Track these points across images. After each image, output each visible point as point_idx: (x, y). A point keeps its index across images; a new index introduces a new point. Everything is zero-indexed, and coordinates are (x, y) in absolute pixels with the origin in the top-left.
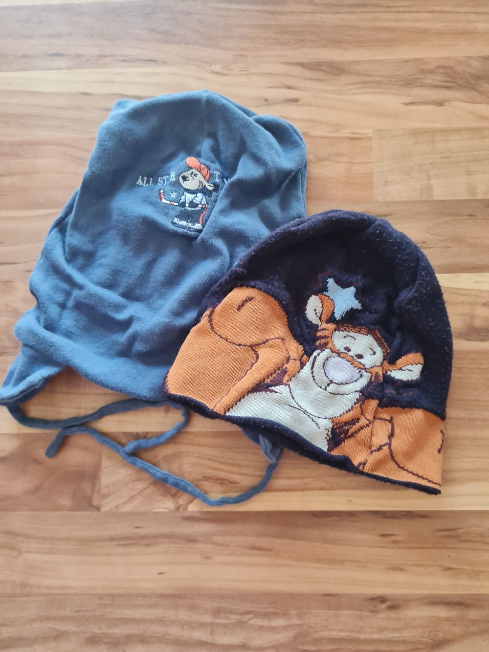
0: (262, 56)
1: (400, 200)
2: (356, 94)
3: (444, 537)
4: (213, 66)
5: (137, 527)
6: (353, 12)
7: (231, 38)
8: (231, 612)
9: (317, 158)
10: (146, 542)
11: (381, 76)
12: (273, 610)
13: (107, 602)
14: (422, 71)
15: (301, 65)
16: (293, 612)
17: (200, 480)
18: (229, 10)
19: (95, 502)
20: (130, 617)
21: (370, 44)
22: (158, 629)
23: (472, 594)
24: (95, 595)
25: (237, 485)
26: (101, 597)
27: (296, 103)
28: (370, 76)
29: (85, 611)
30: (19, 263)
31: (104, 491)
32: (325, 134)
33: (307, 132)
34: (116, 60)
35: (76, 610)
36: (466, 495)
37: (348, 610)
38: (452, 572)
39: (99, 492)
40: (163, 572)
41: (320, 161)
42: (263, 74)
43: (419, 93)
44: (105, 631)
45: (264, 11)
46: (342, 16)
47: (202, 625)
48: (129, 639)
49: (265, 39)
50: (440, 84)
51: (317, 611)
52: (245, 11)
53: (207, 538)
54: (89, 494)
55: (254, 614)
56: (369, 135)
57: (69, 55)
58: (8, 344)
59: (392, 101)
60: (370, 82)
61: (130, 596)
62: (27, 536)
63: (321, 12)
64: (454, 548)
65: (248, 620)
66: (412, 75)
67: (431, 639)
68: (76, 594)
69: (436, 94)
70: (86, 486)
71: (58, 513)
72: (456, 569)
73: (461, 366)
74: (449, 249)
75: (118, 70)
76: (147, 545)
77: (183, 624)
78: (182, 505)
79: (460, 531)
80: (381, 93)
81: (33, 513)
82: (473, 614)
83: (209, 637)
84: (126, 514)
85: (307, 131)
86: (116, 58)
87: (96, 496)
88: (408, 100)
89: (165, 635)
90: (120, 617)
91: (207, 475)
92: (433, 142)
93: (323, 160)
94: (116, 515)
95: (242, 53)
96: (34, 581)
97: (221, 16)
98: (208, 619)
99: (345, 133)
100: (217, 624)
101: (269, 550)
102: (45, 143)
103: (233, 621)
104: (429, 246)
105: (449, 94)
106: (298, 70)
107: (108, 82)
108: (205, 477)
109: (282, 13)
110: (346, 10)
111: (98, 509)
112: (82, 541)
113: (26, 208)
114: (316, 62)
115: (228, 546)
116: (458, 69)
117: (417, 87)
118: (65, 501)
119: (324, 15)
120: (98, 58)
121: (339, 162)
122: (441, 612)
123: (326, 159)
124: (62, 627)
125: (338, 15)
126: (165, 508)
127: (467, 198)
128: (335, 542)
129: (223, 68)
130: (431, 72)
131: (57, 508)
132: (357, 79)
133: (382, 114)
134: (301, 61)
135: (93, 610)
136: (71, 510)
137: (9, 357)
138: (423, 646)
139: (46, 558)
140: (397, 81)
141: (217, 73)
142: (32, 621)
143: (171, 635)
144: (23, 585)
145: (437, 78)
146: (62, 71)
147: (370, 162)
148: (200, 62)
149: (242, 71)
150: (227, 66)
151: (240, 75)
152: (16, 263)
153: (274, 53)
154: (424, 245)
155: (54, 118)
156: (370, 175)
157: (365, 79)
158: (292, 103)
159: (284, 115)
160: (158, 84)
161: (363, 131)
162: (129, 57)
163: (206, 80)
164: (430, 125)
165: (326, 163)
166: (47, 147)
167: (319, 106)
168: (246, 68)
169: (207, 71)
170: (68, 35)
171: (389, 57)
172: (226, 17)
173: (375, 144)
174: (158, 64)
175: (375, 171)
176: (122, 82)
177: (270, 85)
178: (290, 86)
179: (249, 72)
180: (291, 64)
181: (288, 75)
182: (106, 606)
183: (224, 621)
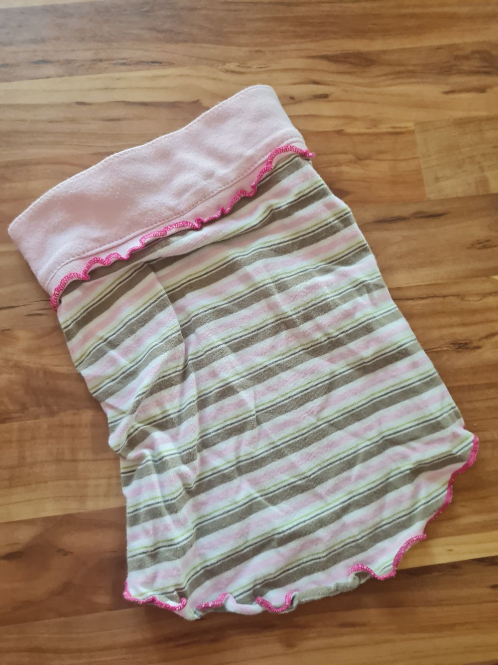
0: (281, 51)
1: (455, 196)
2: (390, 85)
4: (227, 64)
7: (244, 33)
9: (358, 157)
11: (415, 65)
14: (457, 58)
15: (326, 58)
18: (237, 3)
21: (398, 32)
27: (326, 99)
28: (403, 65)
30: (18, 306)
32: (363, 131)
33: (342, 130)
34: (114, 64)
41: (361, 160)
42: (285, 70)
43: (457, 80)
45: (277, 4)
46: (363, 4)
49: (282, 32)
50: (478, 69)
52: (256, 3)
56: (411, 129)
57: (59, 61)
58: (11, 407)
59: (430, 90)
60: (403, 72)
63: (340, 2)
66: (447, 62)
69: (475, 81)
75: (117, 75)
76: (213, 641)
80: (418, 83)
81: (62, 619)
85: (341, 128)
86: (114, 62)
88: (447, 88)
92: (481, 131)
93: (364, 159)
95: (257, 49)
97: (230, 10)
99: (384, 128)
102: (38, 163)
104: (494, 244)
105: (490, 80)
106: (324, 64)
107: (107, 88)
109: (298, 4)
112: (131, 647)
114: (341, 54)
116: (495, 53)
117: (455, 74)
118: (103, 598)
119: (343, 5)
120: (92, 63)
121: (382, 160)
123: (368, 158)
128: (439, 603)
129: (238, 66)
130: (467, 58)
131: (93, 608)
132: (388, 69)
133: (421, 105)
134: (325, 53)
136: (110, 610)
137: (14, 423)
140: (431, 70)
141: (233, 72)
145: (475, 63)
146: (50, 79)
147: (416, 158)
148: (212, 61)
149: (260, 68)
150: (244, 64)
151: (258, 73)
152: (13, 307)
153: (293, 47)
154: (488, 243)
155: (46, 133)
156: (418, 172)
157: (398, 69)
158: (321, 99)
159: (314, 113)
160: (166, 88)
161: (403, 125)
162: (129, 60)
163: (221, 80)
164: (474, 114)
165: (368, 162)
166: (40, 167)
167: (351, 101)
168: (265, 65)
169: (221, 70)
170: (54, 39)
171: (419, 44)
172: (235, 11)
173: (419, 137)
174: (163, 66)
175: (423, 166)
176: (123, 88)
177: (294, 81)
178: (318, 81)
179: (268, 69)
180: (314, 57)
181: (312, 70)
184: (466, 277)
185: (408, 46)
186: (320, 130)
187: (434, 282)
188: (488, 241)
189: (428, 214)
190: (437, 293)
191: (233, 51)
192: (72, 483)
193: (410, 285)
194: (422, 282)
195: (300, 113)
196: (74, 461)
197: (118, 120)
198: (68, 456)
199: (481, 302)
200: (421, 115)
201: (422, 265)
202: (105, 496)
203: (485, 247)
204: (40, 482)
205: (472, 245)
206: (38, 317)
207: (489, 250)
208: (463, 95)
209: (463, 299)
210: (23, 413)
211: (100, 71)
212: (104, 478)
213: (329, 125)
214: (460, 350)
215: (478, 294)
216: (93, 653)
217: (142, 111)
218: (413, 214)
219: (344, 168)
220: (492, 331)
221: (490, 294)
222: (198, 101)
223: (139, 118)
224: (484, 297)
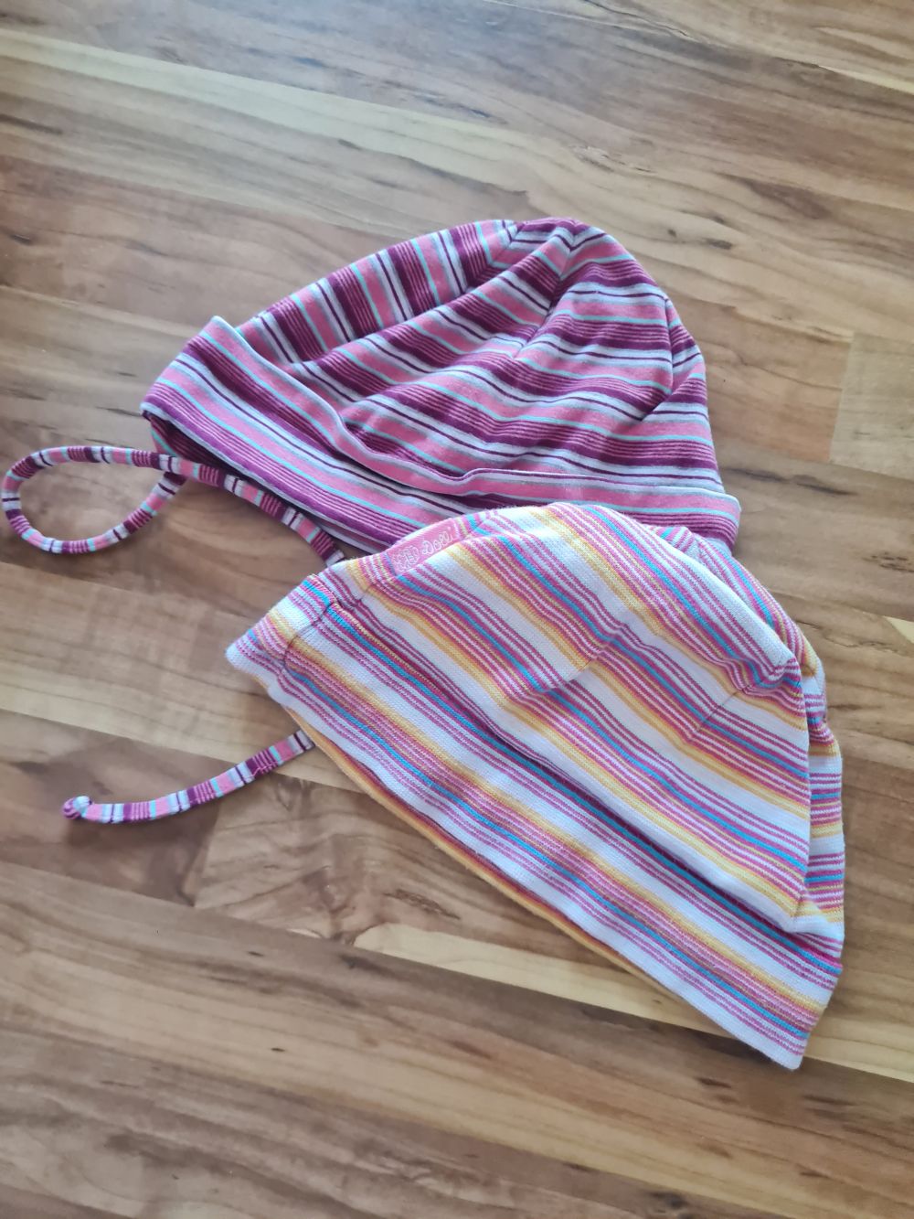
0: (682, 152)
1: (875, 471)
2: (839, 260)
3: (818, 1113)
4: (589, 148)
5: (254, 954)
6: (866, 113)
7: (633, 105)
8: (388, 1154)
9: (741, 359)
10: (263, 984)
11: (892, 239)
12: (469, 1170)
13: (166, 1079)
15: (751, 184)
16: (505, 1183)
17: (389, 895)
18: (640, 55)
19: (188, 888)
20: (202, 1117)
21: (884, 177)
22: (247, 1153)
24: (146, 1059)
25: (455, 921)
26: (157, 1065)
27: (726, 251)
28: (874, 234)
29: (121, 1085)
31: (209, 872)
32: (765, 319)
33: (734, 308)
34: (416, 97)
35: (105, 1078)
36: (876, 1044)
37: (607, 1204)
38: (819, 1181)
39: (200, 870)
40: (281, 1048)
41: (746, 364)
42: (678, 185)
44: (148, 1131)
45: (704, 73)
46: (845, 114)
47: (330, 1165)
48: (189, 1159)
49: (694, 122)
51: (550, 1192)
52: (670, 63)
53: (377, 1006)
54: (180, 870)
55: (431, 1168)
56: (845, 340)
57: (335, 68)
59: (901, 288)
60: (868, 246)
61: (211, 1077)
62: (46, 920)
63: (809, 100)
64: (829, 1137)
65: (416, 1178)
68: (111, 1050)
70: (178, 855)
71: (114, 892)
72: (826, 1177)
75: (416, 115)
76: (265, 991)
77: (294, 1154)
78: (347, 932)
79: (849, 1109)
80: (886, 269)
81: (69, 879)
83: (339, 1190)
84: (240, 924)
85: (732, 304)
86: (417, 94)
87: (192, 876)
89: (258, 1167)
90: (183, 1112)
91: (403, 889)
93: (751, 365)
94: (220, 923)
95: (648, 137)
96: (41, 1006)
97: (626, 63)
98: (345, 1156)
99: (802, 326)
100: (359, 1169)
101: (487, 1056)
102: (255, 216)
103: (389, 1172)
104: (907, 567)
106: (743, 194)
107: (391, 132)
108: (400, 891)
109: (738, 84)
110: (854, 106)
111: (190, 902)
112: (148, 954)
114: (778, 186)
115: (413, 1029)
118: (134, 874)
119: (811, 106)
120: (385, 85)
121: (780, 376)
123: (759, 365)
124: (71, 1105)
125: (837, 110)
126: (313, 931)
128: (611, 1071)
129: (606, 157)
131: (115, 882)
132: (845, 233)
133: (877, 308)
134: (752, 177)
135: (135, 1087)
136: (139, 892)
137: (96, 584)
139: (72, 968)
141: (594, 163)
142: (19, 1080)
143: (269, 1169)
144: (19, 1010)
146: (313, 92)
147: (836, 389)
148: (567, 137)
149: (640, 170)
150: (616, 155)
151: (634, 177)
153: (705, 151)
154: (903, 563)
155: (281, 174)
156: (831, 413)
157: (862, 237)
158: (718, 249)
159: (699, 267)
160: (482, 158)
161: (837, 330)
162: (441, 97)
163: (570, 170)
165: (757, 371)
166: (254, 223)
167: (765, 266)
168: (649, 167)
169: (576, 155)
170: (340, 32)
172: (633, 66)
173: (853, 358)
174: (490, 121)
175: (841, 406)
176: (418, 139)
177: (684, 206)
178: (723, 218)
179: (652, 175)
180: (731, 178)
181: (721, 198)
182: (161, 1085)
183: (373, 1168)
184: (845, 604)
185: (892, 205)
186: (699, 297)
187: (788, 593)
188: (900, 559)
189: (822, 486)
191: (607, 130)
192: (146, 697)
195: (676, 261)
196: (159, 667)
197: (393, 186)
198: (152, 657)
199: (853, 650)
200: (871, 324)
201: (782, 561)
202: (184, 732)
203: (893, 567)
204: (102, 680)
205: (874, 557)
207: (899, 574)
209: (825, 636)
211: (393, 102)
212: (193, 707)
213: (713, 294)
215: (852, 637)
217: (432, 182)
218: (797, 476)
220: (852, 701)
221: (873, 643)
222: (524, 192)
223: (425, 193)
224: (861, 643)
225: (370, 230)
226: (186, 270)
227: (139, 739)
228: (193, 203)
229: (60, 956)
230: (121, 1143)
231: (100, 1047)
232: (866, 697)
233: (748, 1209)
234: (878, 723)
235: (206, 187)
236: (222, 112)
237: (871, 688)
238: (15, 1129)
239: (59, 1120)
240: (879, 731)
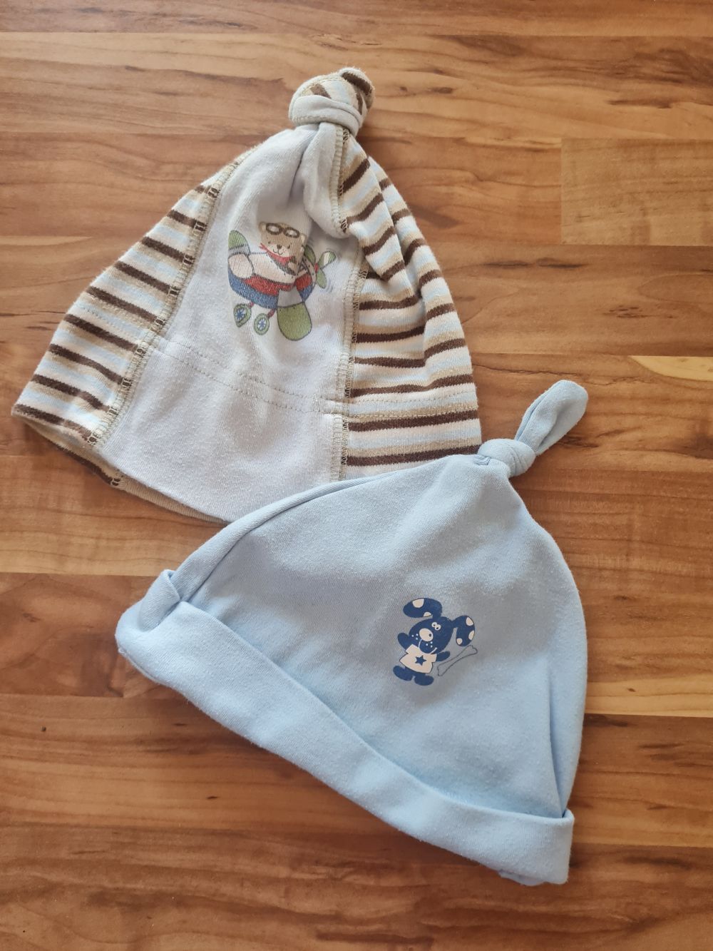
0: (400, 24)
1: (600, 243)
2: (540, 85)
3: (653, 757)
4: (325, 35)
5: (178, 725)
8: (318, 862)
9: (477, 177)
10: (192, 747)
12: (384, 861)
13: (126, 840)
14: (638, 56)
15: (458, 39)
16: (415, 866)
19: (115, 683)
20: (160, 864)
21: (562, 13)
22: (204, 885)
23: (696, 848)
24: (107, 827)
26: (117, 830)
27: (448, 95)
28: (561, 59)
29: (90, 852)
32: (490, 142)
33: (463, 138)
34: (180, 21)
35: (77, 849)
36: (688, 693)
38: (665, 812)
39: (122, 667)
40: (215, 796)
41: (482, 181)
42: (401, 50)
43: (632, 87)
44: (120, 885)
47: (273, 881)
48: (158, 900)
50: (664, 75)
54: (106, 669)
55: (354, 866)
56: (555, 146)
57: (111, 12)
59: (592, 97)
60: (560, 69)
61: (164, 831)
64: (668, 775)
65: (344, 877)
66: (624, 61)
67: (629, 917)
68: (77, 826)
69: (658, 90)
70: (103, 658)
71: (56, 699)
72: (673, 808)
73: (686, 496)
74: (671, 319)
75: (182, 36)
76: (192, 753)
77: (242, 879)
79: (677, 749)
80: (577, 85)
81: (17, 696)
82: (695, 879)
83: (283, 900)
84: (163, 703)
85: (462, 135)
86: (181, 19)
87: (117, 673)
88: (616, 97)
89: (214, 895)
90: (145, 863)
92: (653, 159)
93: (486, 180)
94: (147, 705)
95: (371, 18)
98: (283, 872)
99: (520, 141)
100: (296, 880)
102: (69, 139)
103: (320, 877)
104: (642, 313)
105: (679, 91)
106: (453, 47)
107: (167, 52)
111: (119, 693)
112: (92, 742)
113: (34, 233)
114: (480, 36)
116: (692, 54)
117: (630, 78)
118: (69, 680)
120: (154, 17)
121: (510, 184)
122: (645, 875)
123: (491, 179)
124: (54, 877)
127: (702, 244)
129: (340, 39)
130: (652, 58)
131: (57, 690)
132: (539, 63)
133: (577, 116)
134: (458, 33)
135: (104, 851)
136: (76, 695)
138: (616, 927)
139: (34, 766)
140: (600, 69)
141: (331, 46)
143: (224, 895)
145: (662, 67)
146: (98, 34)
147: (557, 186)
148: (305, 29)
149: (369, 44)
150: (347, 36)
151: (365, 50)
152: (13, 315)
153: (417, 20)
154: (635, 311)
155: (83, 102)
156: (556, 205)
157: (553, 63)
158: (443, 94)
159: (429, 111)
160: (242, 59)
161: (548, 140)
162: (200, 18)
163: (314, 56)
164: (647, 135)
165: (490, 184)
166: (69, 145)
167: (481, 100)
168: (375, 40)
169: (316, 42)
171: (589, 33)
173: (565, 159)
174: (243, 29)
175: (563, 198)
176: (189, 54)
177: (410, 66)
178: (441, 69)
179: (379, 46)
180: (442, 37)
181: (437, 54)
182: (123, 845)
183: (306, 876)
184: (595, 352)
185: (572, 34)
186: (435, 135)
187: (550, 353)
188: (633, 308)
189: (559, 263)
190: (552, 367)
191: (338, 19)
192: (53, 537)
193: (517, 353)
194: (536, 351)
195: (412, 110)
196: (59, 511)
197: (175, 94)
198: (52, 504)
199: (606, 388)
200: (576, 130)
201: (540, 329)
202: (89, 559)
203: (629, 316)
204: (15, 531)
205: (611, 311)
206: (40, 331)
207: (635, 320)
208: (637, 109)
209: (586, 380)
210: (6, 444)
211: (163, 29)
212: (92, 538)
213: (448, 130)
214: (569, 445)
215: (607, 377)
216: (48, 742)
217: (205, 86)
218: (539, 260)
219: (458, 190)
220: (618, 427)
221: (624, 379)
222: (280, 80)
223: (204, 95)
224: (615, 381)
225: (162, 132)
226: (22, 192)
227: (53, 572)
228: (17, 139)
229: (20, 759)
230: (101, 899)
231: (67, 825)
232: (629, 422)
233: (614, 846)
234: (640, 440)
235: (28, 124)
236: (27, 63)
237: (630, 414)
238: (12, 906)
239: (47, 891)
240: (642, 446)
